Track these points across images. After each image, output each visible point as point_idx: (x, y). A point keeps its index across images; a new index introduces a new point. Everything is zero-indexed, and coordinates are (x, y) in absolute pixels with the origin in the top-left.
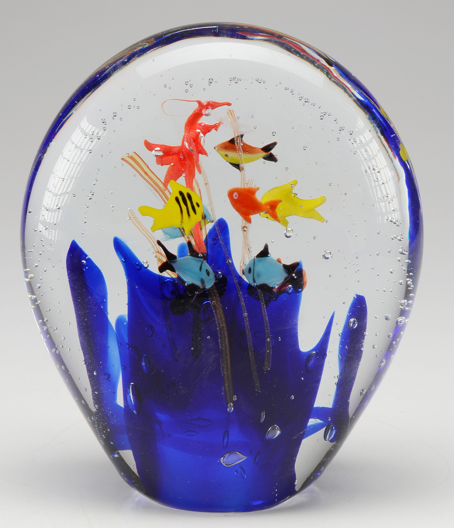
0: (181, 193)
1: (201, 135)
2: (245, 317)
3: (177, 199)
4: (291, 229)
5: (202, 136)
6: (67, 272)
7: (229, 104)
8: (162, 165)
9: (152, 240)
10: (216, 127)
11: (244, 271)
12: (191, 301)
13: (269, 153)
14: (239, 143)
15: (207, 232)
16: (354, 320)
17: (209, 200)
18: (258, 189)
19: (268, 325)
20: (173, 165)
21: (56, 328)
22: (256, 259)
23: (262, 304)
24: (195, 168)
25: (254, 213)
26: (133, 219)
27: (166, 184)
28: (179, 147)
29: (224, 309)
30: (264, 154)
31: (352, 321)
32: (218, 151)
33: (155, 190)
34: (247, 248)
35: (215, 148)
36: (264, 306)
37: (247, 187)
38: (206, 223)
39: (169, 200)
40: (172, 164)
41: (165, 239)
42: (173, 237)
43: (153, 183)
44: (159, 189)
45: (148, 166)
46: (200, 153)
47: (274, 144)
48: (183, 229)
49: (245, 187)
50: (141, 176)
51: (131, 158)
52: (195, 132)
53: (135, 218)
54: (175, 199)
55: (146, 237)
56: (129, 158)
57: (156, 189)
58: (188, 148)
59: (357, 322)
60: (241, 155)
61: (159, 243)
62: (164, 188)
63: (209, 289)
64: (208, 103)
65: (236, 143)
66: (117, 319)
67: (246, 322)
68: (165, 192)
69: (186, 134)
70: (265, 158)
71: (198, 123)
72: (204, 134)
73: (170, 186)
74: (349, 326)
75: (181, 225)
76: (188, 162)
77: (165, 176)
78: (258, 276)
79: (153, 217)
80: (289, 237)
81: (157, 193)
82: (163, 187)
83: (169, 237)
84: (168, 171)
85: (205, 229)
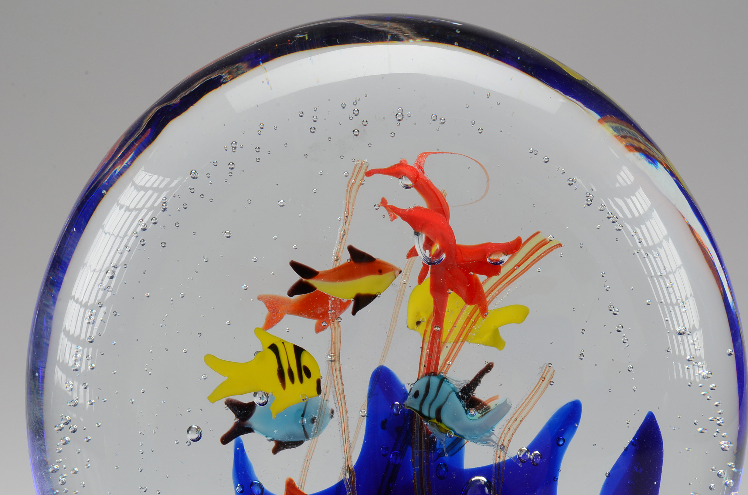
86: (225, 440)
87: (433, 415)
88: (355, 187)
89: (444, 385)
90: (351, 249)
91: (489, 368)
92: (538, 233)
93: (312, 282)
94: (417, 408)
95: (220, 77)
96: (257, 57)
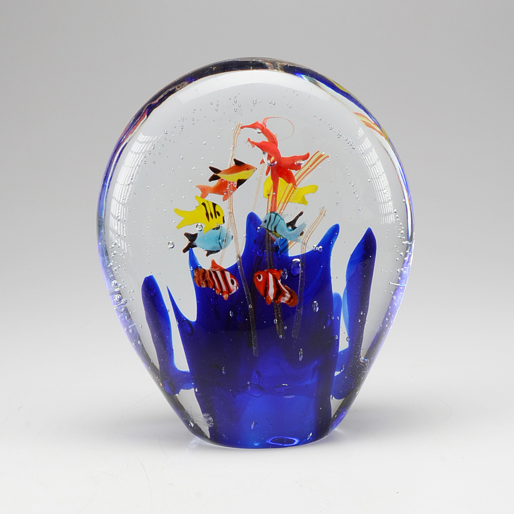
86: (185, 251)
87: (273, 230)
88: (237, 134)
89: (277, 216)
90: (235, 160)
91: (301, 214)
92: (318, 152)
93: (218, 175)
94: (266, 227)
95: (175, 89)
96: (191, 79)
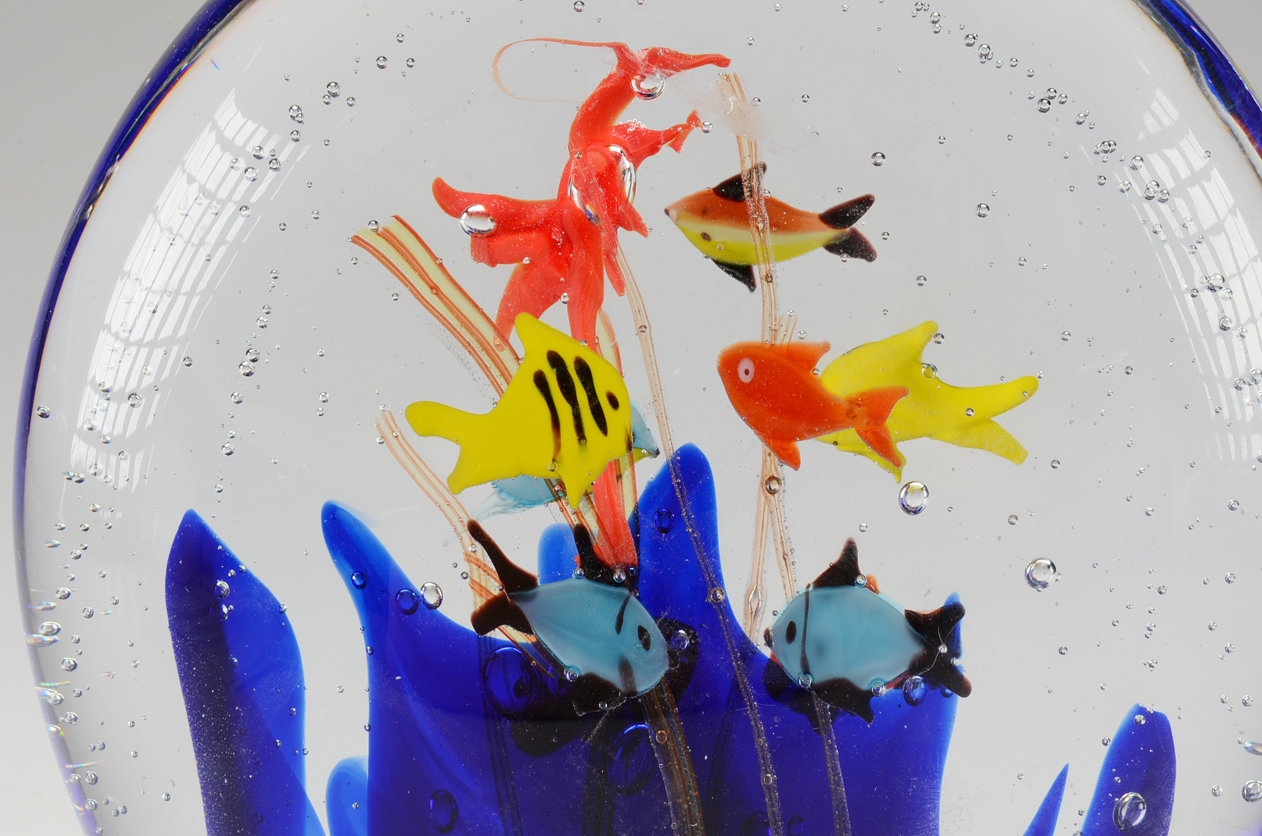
0: (555, 360)
1: (626, 163)
2: (768, 787)
3: (540, 381)
4: (922, 486)
5: (629, 169)
6: (169, 616)
7: (722, 62)
8: (493, 263)
9: (457, 514)
10: (674, 137)
11: (771, 634)
12: (585, 740)
13: (848, 230)
14: (756, 190)
15: (640, 494)
16: (1135, 798)
17: (651, 383)
18: (826, 348)
19: (844, 816)
20: (528, 262)
21: (125, 807)
22: (815, 594)
23: (829, 745)
24: (602, 279)
25: (812, 433)
26: (393, 442)
27: (503, 326)
28: (548, 203)
29: (695, 759)
30: (830, 234)
31: (1126, 800)
32: (677, 221)
33: (465, 347)
34: (780, 549)
35: (667, 212)
36: (832, 749)
37: (784, 339)
38: (634, 458)
39: (512, 383)
40: (526, 261)
41: (498, 509)
42: (525, 501)
43: (459, 323)
44: (478, 346)
45: (441, 266)
46: (622, 225)
47: (865, 202)
48: (561, 483)
49: (778, 343)
50: (417, 298)
51: (387, 236)
52: (606, 155)
53: (400, 437)
54: (532, 378)
55: (436, 503)
56: (379, 235)
57: (469, 345)
58: (578, 205)
59: (1143, 803)
60: (763, 231)
61: (475, 531)
62: (498, 341)
63: (647, 696)
64: (650, 53)
65: (745, 190)
66: (334, 771)
67: (773, 806)
68: (500, 354)
69: (576, 156)
70: (832, 248)
71: (616, 124)
72: (636, 160)
73: (517, 331)
74: (1116, 819)
75: (553, 471)
76: (578, 255)
77: (502, 302)
78: (821, 650)
79: (457, 442)
80: (916, 511)
81: (474, 356)
82: (495, 339)
83: (510, 501)
84: (513, 285)
85: (630, 478)
